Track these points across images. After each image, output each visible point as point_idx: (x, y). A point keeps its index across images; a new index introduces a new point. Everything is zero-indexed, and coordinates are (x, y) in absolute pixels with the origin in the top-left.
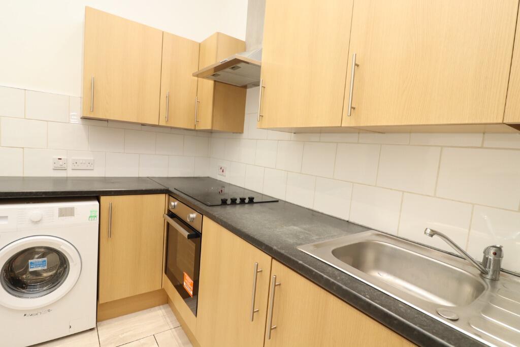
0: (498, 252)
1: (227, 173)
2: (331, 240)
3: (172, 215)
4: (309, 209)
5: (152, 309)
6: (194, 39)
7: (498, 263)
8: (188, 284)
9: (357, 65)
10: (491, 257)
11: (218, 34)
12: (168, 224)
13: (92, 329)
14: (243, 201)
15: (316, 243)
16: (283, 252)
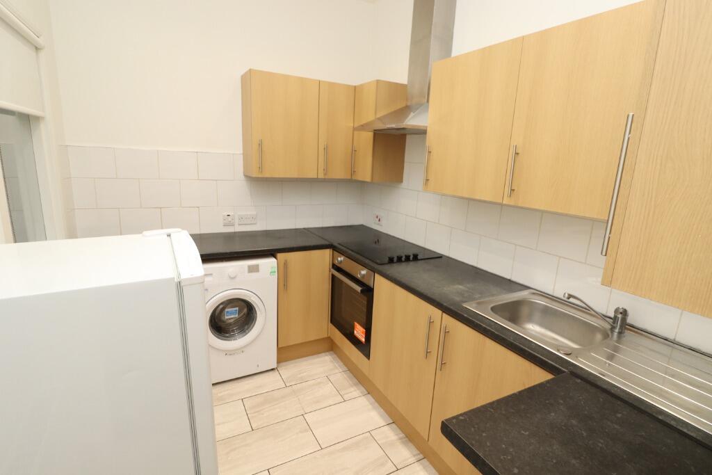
0: (625, 313)
1: (383, 222)
2: (491, 298)
3: (336, 267)
4: (472, 266)
5: (320, 355)
6: (349, 83)
7: (624, 320)
8: (359, 332)
9: (517, 154)
10: (620, 316)
11: (378, 81)
12: (333, 277)
13: (273, 369)
14: (408, 258)
15: (479, 301)
16: (451, 307)
